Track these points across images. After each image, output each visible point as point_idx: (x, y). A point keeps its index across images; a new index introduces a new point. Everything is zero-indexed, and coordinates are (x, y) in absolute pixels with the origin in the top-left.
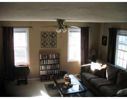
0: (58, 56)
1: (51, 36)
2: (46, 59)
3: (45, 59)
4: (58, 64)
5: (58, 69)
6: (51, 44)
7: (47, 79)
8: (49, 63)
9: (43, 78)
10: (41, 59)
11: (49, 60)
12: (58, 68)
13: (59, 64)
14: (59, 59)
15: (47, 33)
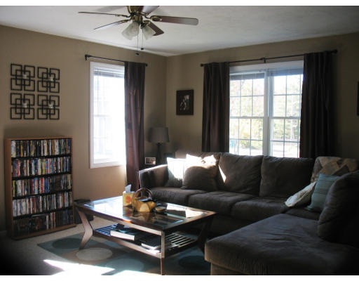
0: (68, 147)
1: (42, 80)
2: (29, 158)
3: (27, 158)
4: (67, 173)
5: (69, 191)
6: (42, 107)
7: (37, 228)
8: (39, 169)
9: (21, 228)
10: (14, 155)
11: (39, 161)
12: (70, 187)
13: (70, 172)
14: (70, 155)
15: (31, 70)
